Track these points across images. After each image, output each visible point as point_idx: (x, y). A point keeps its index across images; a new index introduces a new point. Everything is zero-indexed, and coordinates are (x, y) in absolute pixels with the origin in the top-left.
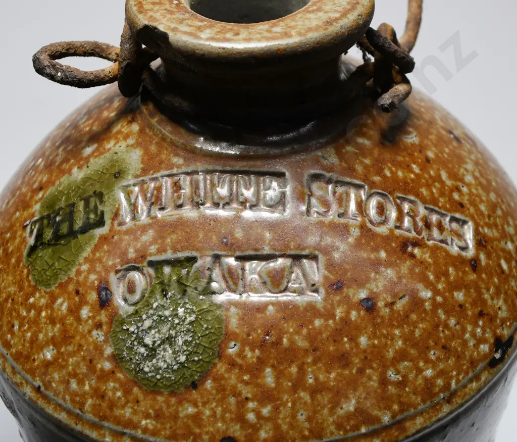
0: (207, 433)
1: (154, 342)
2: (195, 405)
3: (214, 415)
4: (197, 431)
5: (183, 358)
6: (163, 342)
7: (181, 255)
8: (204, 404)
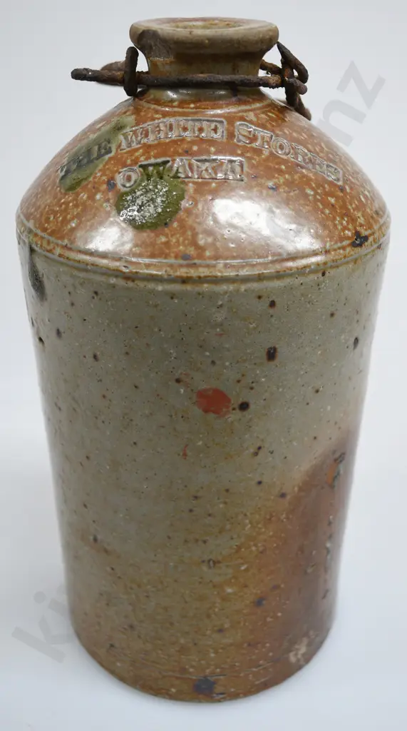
0: (173, 252)
1: (143, 202)
2: (167, 236)
3: (178, 241)
4: (167, 251)
5: (160, 210)
6: (148, 201)
7: (160, 160)
8: (172, 236)
